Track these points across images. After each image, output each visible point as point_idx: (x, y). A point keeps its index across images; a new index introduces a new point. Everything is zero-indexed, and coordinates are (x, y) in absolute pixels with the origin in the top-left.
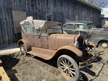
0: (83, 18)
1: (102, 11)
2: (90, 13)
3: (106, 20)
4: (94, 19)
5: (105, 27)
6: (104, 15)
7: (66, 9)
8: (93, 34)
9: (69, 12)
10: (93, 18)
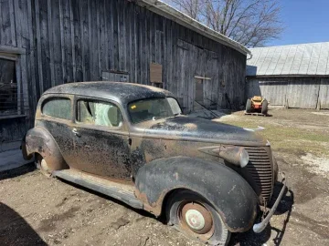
0: (183, 75)
1: (248, 56)
2: (207, 58)
3: (261, 84)
4: (225, 79)
5: (255, 103)
6: (254, 68)
7: (104, 37)
8: (152, 152)
9: (116, 47)
10: (221, 77)
